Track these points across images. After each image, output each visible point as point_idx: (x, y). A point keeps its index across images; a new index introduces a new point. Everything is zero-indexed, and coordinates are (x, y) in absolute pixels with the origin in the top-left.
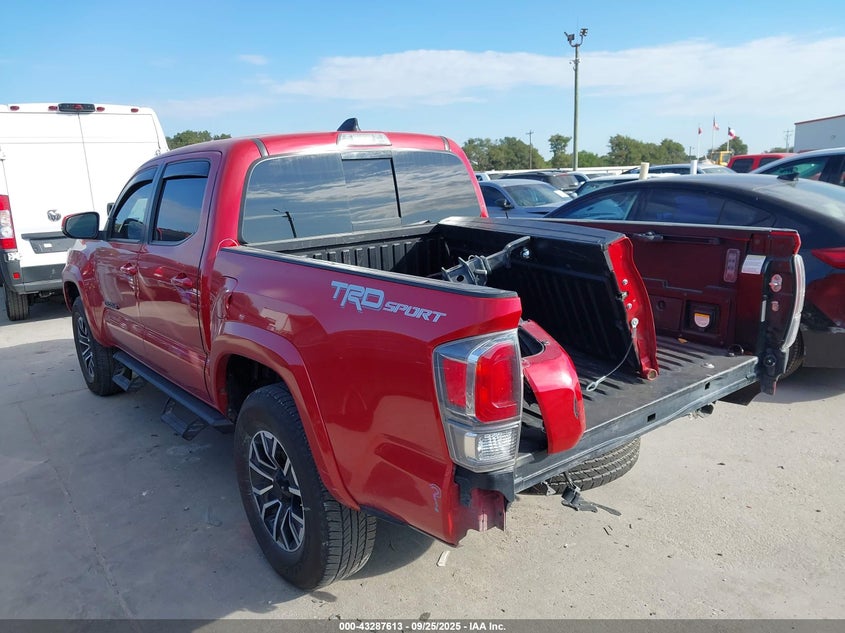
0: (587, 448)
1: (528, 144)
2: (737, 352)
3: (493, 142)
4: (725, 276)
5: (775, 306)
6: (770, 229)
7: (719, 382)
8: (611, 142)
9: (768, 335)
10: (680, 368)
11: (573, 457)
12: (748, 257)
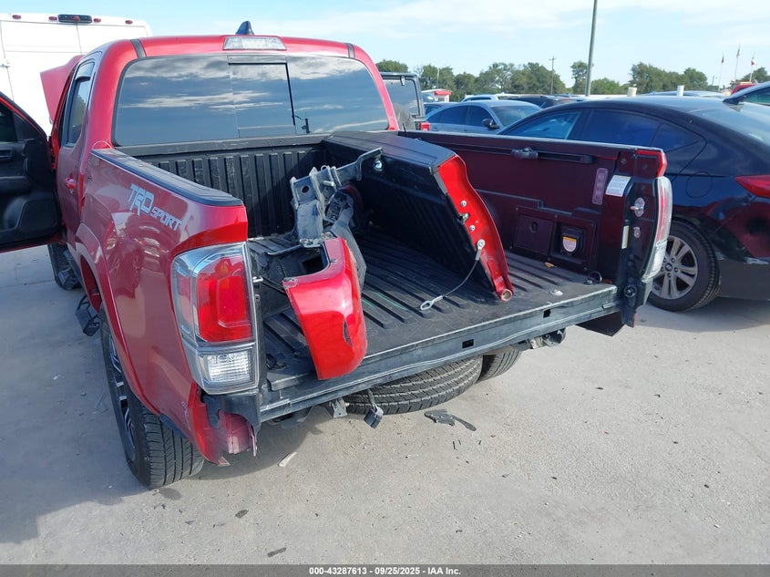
0: (379, 372)
1: (550, 69)
2: (596, 281)
3: (516, 67)
4: (594, 197)
5: (637, 232)
6: (636, 147)
7: (564, 310)
8: (633, 70)
9: (630, 264)
10: (523, 293)
11: (360, 381)
12: (615, 177)
